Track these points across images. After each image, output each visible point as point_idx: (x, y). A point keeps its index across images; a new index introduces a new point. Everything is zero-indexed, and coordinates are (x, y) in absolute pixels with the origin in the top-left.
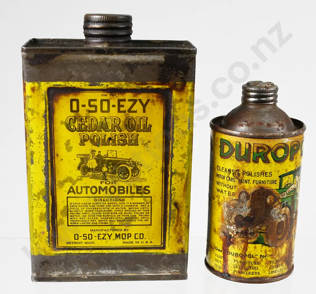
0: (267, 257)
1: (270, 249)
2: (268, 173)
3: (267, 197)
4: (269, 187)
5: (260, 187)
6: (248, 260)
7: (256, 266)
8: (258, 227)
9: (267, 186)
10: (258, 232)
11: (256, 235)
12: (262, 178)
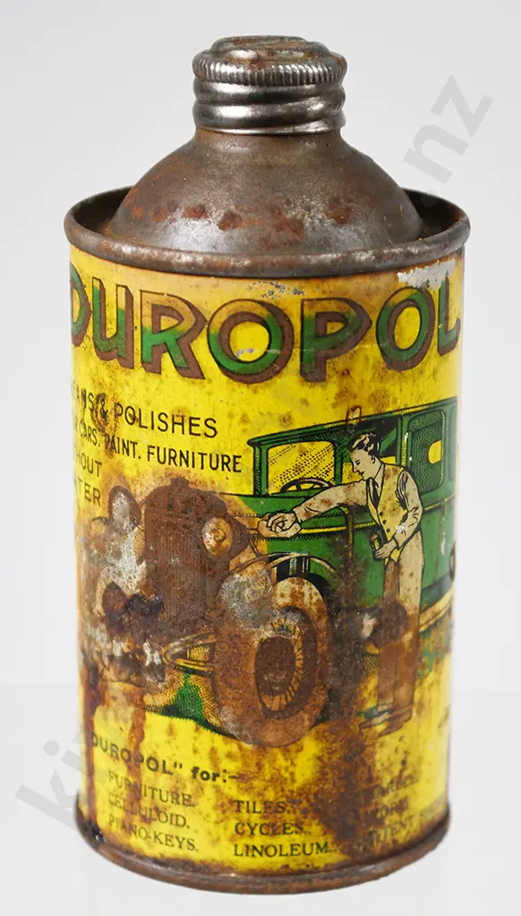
0: (219, 780)
1: (233, 747)
2: (201, 422)
3: (201, 521)
4: (209, 484)
5: (174, 476)
6: (149, 779)
7: (179, 810)
8: (176, 647)
9: (199, 478)
10: (178, 668)
11: (173, 681)
12: (179, 441)
